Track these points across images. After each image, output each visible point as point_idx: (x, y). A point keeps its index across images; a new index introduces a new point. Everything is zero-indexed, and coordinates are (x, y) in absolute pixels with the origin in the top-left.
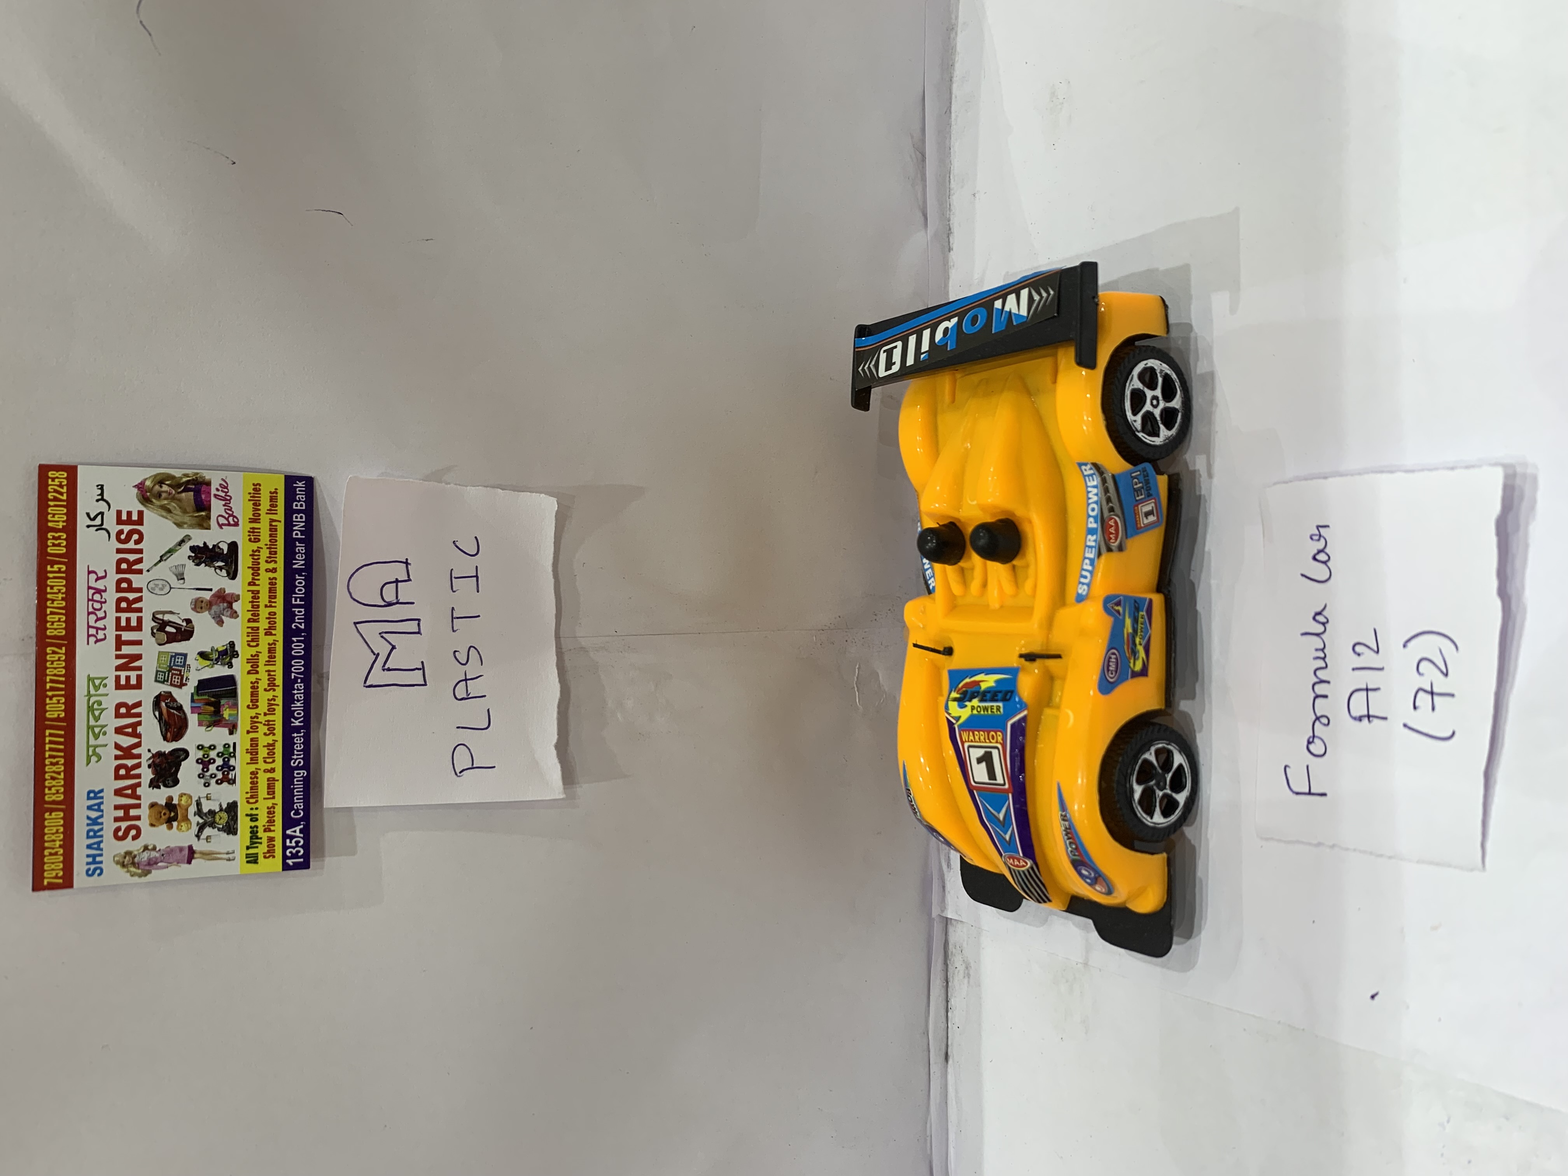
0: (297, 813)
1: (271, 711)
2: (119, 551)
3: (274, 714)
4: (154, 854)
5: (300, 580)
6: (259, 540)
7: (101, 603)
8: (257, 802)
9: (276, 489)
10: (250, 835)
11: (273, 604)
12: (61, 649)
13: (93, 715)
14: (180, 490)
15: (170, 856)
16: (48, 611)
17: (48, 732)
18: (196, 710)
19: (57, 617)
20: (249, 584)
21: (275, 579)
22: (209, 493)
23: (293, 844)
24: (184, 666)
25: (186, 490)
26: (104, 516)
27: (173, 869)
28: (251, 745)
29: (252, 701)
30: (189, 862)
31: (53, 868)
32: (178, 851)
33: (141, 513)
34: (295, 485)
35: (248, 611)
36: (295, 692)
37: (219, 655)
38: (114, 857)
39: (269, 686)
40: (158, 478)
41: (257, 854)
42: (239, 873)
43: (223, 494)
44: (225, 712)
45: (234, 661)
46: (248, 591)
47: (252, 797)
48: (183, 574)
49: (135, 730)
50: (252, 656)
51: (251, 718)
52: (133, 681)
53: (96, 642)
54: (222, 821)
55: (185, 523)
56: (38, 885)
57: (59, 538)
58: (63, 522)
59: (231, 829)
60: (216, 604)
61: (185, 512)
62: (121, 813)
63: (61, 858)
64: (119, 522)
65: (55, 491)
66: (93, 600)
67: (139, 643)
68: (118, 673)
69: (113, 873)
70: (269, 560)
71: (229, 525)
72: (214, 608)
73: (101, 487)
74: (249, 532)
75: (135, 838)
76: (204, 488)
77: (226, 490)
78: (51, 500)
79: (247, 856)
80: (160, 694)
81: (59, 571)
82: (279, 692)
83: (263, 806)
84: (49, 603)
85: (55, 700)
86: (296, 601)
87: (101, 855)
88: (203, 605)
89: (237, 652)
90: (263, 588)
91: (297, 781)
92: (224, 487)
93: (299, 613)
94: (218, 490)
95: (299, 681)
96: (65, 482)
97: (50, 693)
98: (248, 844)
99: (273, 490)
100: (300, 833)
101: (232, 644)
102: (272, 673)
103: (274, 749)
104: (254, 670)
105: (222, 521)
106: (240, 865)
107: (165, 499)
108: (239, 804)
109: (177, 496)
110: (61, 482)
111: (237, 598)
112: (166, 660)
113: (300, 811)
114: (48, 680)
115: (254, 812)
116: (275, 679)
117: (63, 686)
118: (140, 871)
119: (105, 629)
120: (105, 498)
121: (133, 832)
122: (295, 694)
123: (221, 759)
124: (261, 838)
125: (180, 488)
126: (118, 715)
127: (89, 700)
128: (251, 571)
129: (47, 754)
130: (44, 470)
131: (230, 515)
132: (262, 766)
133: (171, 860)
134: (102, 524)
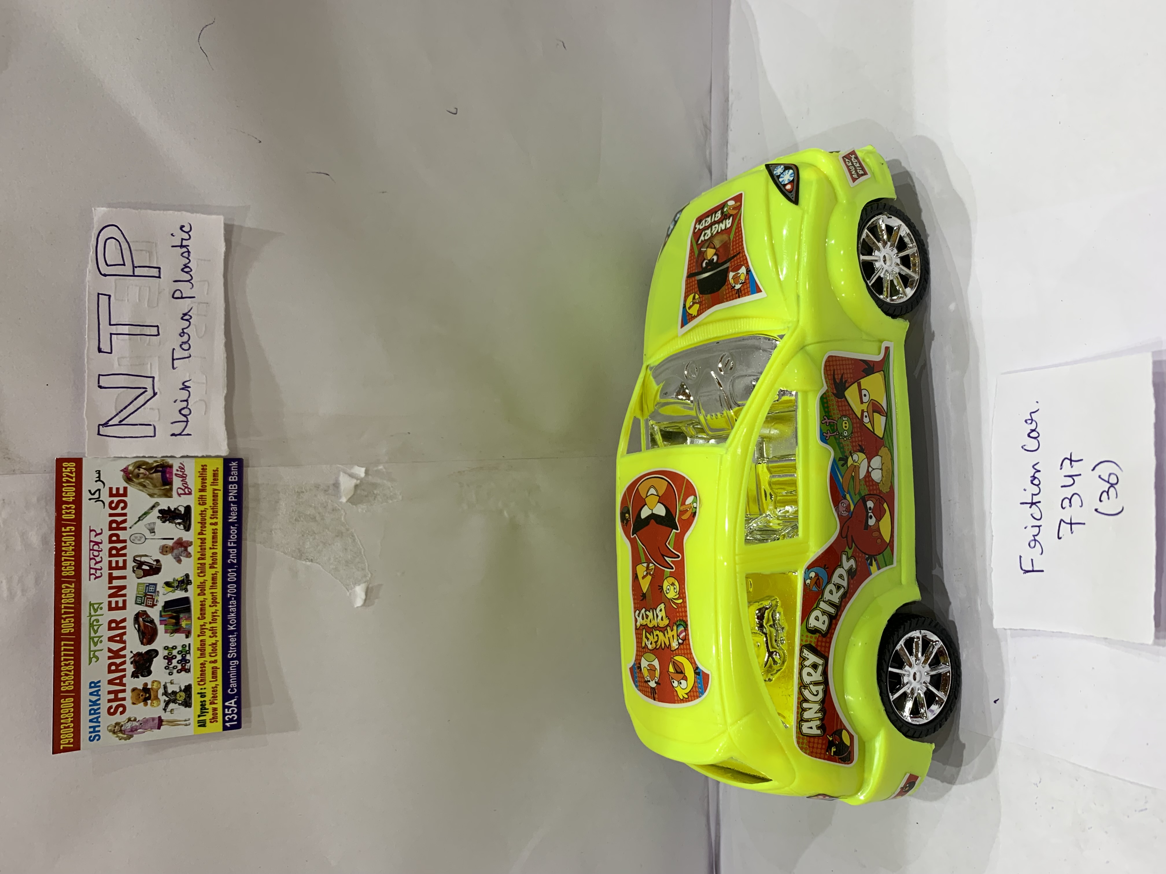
0: (232, 690)
1: (214, 620)
2: (111, 515)
3: (216, 622)
4: (135, 724)
5: (233, 530)
6: (205, 504)
7: (99, 551)
8: (205, 684)
9: (217, 468)
10: (200, 707)
11: (215, 547)
12: (72, 585)
13: (93, 629)
14: (152, 472)
15: (146, 724)
16: (63, 558)
17: (63, 643)
18: (163, 622)
19: (69, 562)
20: (199, 534)
21: (216, 529)
22: (171, 473)
23: (230, 712)
24: (154, 592)
25: (156, 472)
26: (101, 492)
27: (148, 733)
28: (201, 645)
29: (201, 614)
30: (159, 728)
31: (66, 737)
32: (151, 721)
33: (125, 489)
34: (230, 465)
35: (198, 552)
36: (231, 606)
37: (179, 584)
38: (108, 727)
39: (213, 603)
40: (137, 464)
41: (205, 720)
42: (193, 734)
43: (181, 473)
44: (183, 623)
45: (189, 587)
46: (198, 539)
47: (201, 681)
48: (154, 529)
49: (121, 638)
50: (201, 583)
51: (201, 626)
52: (120, 604)
53: (95, 579)
54: (181, 698)
55: (155, 494)
56: (56, 750)
57: (70, 508)
58: (73, 497)
59: (187, 704)
60: (176, 548)
61: (155, 486)
62: (112, 696)
63: (72, 730)
64: (111, 495)
65: (68, 476)
66: (93, 550)
67: (124, 578)
68: (110, 599)
69: (107, 738)
70: (213, 517)
71: (185, 494)
72: (175, 551)
73: (99, 472)
74: (199, 498)
75: (122, 713)
76: (168, 470)
77: (183, 470)
78: (65, 483)
79: (199, 722)
80: (139, 613)
81: (71, 531)
82: (219, 607)
83: (209, 686)
84: (63, 554)
85: (67, 620)
86: (231, 544)
87: (99, 726)
88: (168, 549)
89: (191, 581)
90: (208, 536)
91: (232, 668)
92: (182, 468)
93: (233, 552)
94: (177, 470)
95: (233, 599)
96: (74, 470)
97: (64, 616)
98: (199, 713)
99: (215, 469)
100: (235, 704)
101: (187, 576)
102: (215, 594)
103: (216, 647)
104: (202, 593)
105: (180, 491)
106: (193, 729)
107: (142, 478)
108: (193, 686)
109: (150, 476)
110: (71, 470)
111: (190, 544)
112: (142, 589)
113: (235, 689)
114: (63, 607)
115: (203, 691)
116: (216, 599)
117: (73, 611)
118: (125, 736)
119: (101, 569)
120: (101, 479)
121: (121, 709)
122: (230, 608)
123: (181, 655)
124: (208, 709)
125: (152, 470)
126: (110, 629)
127: (90, 619)
128: (200, 525)
129: (62, 658)
130: (60, 462)
131: (186, 487)
132: (208, 658)
133: (146, 727)
134: (99, 497)
